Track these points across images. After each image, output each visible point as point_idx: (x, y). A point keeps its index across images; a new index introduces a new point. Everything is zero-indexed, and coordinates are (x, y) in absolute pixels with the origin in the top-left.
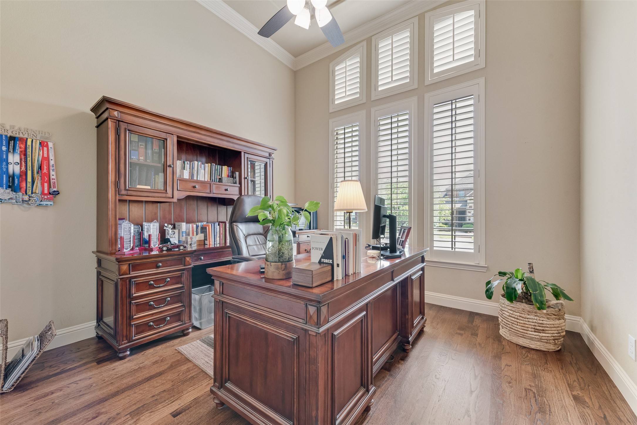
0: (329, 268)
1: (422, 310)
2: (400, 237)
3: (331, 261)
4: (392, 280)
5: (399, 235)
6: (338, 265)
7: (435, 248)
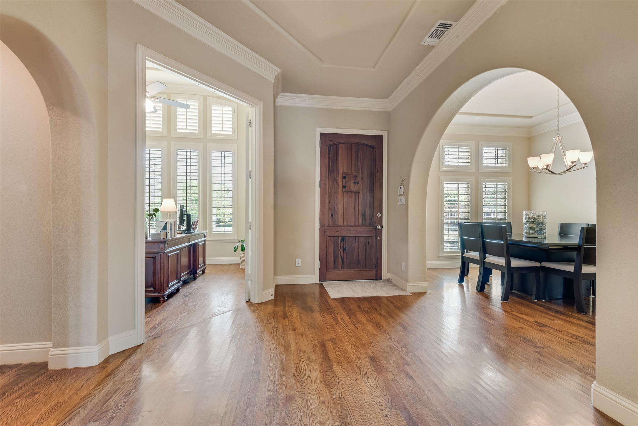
0: (166, 233)
1: (204, 261)
2: (193, 225)
3: (166, 231)
4: (189, 242)
5: (192, 224)
6: (169, 232)
7: (213, 233)
